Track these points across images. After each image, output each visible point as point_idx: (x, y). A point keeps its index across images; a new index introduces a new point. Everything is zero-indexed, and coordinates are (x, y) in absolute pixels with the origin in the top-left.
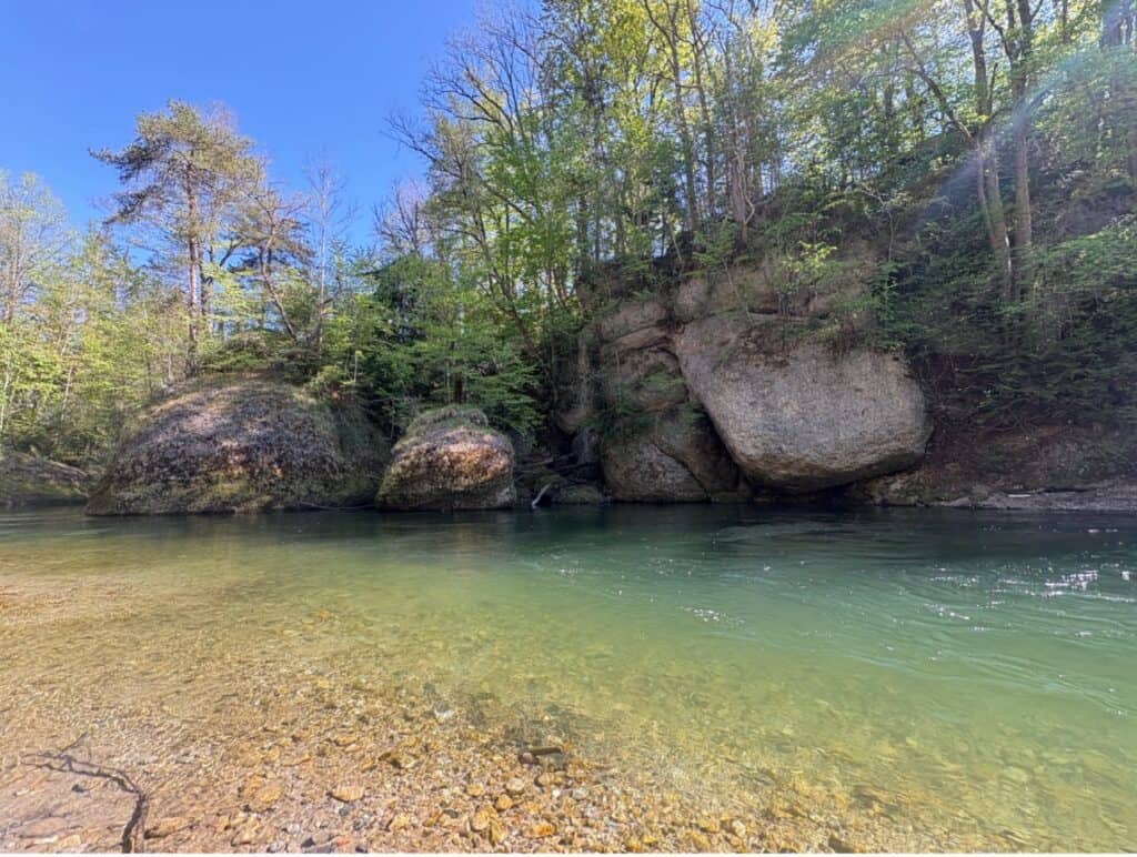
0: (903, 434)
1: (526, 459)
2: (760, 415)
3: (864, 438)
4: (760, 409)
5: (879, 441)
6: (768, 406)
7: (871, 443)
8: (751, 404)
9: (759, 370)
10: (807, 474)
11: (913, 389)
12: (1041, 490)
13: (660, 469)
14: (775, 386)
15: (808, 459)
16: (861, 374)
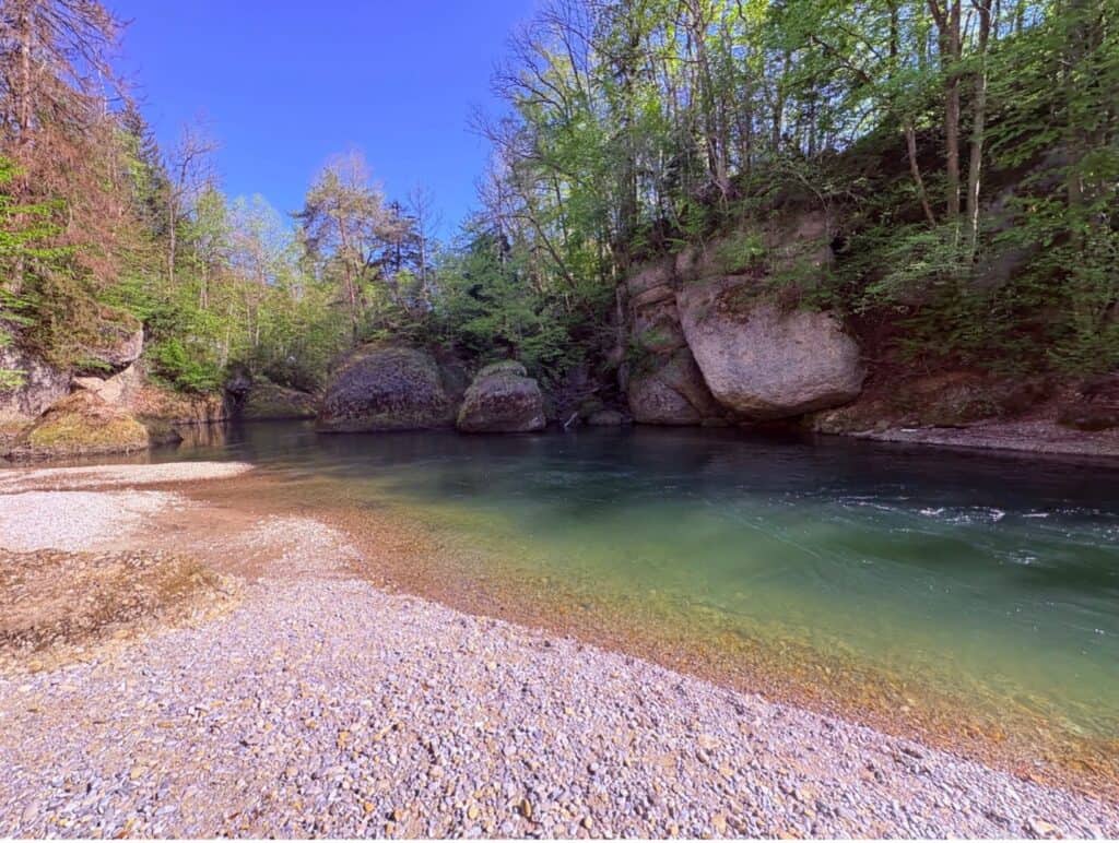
0: (834, 378)
1: (581, 388)
2: (726, 362)
3: (800, 381)
4: (727, 356)
5: (815, 383)
6: (732, 355)
7: (807, 385)
8: (721, 353)
9: (726, 324)
10: (760, 407)
11: (844, 341)
12: (931, 426)
13: (663, 400)
14: (738, 340)
15: (760, 397)
16: (801, 330)
